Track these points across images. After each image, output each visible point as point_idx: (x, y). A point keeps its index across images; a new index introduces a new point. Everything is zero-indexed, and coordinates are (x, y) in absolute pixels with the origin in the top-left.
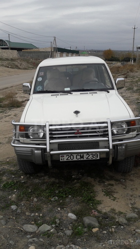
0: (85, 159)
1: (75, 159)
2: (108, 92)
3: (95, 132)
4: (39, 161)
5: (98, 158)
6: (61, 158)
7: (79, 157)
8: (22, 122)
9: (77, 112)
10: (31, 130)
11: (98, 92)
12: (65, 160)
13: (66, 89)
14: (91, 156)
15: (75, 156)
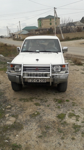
0: (39, 82)
1: (35, 82)
2: (58, 53)
3: (45, 70)
4: (18, 81)
5: (46, 82)
6: (28, 81)
7: (36, 81)
8: (12, 63)
9: (37, 60)
10: (16, 67)
11: (52, 53)
12: (30, 82)
13: (37, 51)
14: (42, 81)
15: (35, 80)
